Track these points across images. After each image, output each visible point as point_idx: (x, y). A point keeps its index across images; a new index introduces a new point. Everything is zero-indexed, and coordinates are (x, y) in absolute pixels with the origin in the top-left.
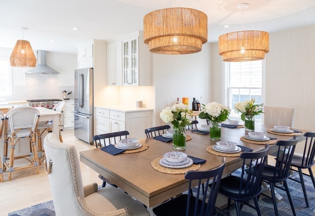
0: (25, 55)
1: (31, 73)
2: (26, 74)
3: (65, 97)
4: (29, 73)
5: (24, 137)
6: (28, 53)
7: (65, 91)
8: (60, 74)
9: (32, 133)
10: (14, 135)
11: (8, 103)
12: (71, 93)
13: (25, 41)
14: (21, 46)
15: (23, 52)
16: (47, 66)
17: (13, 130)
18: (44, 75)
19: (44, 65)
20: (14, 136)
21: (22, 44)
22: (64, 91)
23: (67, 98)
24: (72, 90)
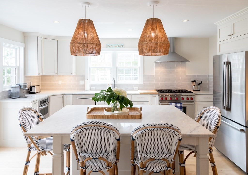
0: (156, 37)
1: (160, 62)
2: (156, 62)
3: (195, 87)
4: (158, 61)
5: (156, 172)
6: (159, 35)
7: (195, 81)
8: (190, 61)
9: (169, 167)
10: (143, 166)
11: (139, 93)
12: (201, 83)
13: (155, 19)
14: (150, 26)
15: (153, 35)
16: (176, 53)
17: (142, 159)
18: (173, 63)
19: (172, 52)
20: (143, 168)
21: (152, 23)
22: (193, 80)
23: (196, 89)
24: (202, 80)
